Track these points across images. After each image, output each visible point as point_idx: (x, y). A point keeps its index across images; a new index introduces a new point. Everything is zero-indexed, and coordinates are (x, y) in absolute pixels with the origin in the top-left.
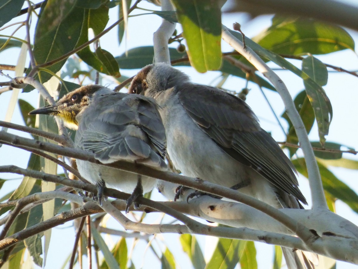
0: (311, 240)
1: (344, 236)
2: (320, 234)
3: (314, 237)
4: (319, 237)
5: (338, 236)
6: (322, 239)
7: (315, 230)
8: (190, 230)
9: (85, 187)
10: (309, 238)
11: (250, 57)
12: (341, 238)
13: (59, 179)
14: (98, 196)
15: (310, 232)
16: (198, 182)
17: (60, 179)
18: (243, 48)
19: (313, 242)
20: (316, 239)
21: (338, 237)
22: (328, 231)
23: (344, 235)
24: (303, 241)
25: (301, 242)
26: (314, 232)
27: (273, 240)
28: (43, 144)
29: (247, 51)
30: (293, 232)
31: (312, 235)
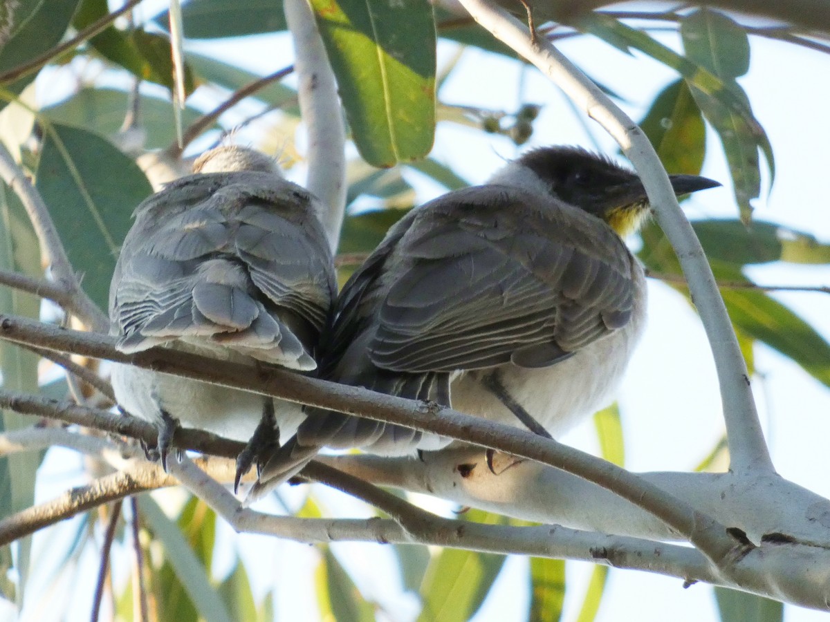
0: (732, 556)
1: (819, 543)
2: (755, 540)
3: (739, 548)
4: (754, 547)
5: (804, 544)
6: (761, 553)
7: (742, 528)
8: (409, 534)
9: (125, 427)
10: (727, 550)
11: (551, 66)
12: (812, 550)
13: (54, 406)
14: (160, 448)
15: (730, 535)
16: (425, 411)
17: (58, 408)
18: (531, 42)
19: (737, 560)
20: (745, 553)
21: (805, 547)
22: (776, 531)
23: (820, 541)
24: (710, 560)
25: (705, 561)
26: (738, 534)
27: (629, 558)
28: (10, 323)
29: (541, 50)
30: (682, 535)
31: (736, 543)
